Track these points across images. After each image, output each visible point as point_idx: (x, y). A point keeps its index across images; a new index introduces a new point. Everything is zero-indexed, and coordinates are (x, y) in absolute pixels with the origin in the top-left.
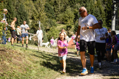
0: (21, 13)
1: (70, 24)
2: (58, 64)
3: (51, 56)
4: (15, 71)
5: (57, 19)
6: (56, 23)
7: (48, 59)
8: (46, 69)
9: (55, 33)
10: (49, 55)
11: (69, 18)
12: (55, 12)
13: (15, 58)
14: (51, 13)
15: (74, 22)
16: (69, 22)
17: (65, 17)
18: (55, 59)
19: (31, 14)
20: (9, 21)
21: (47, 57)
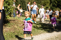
0: (22, 1)
1: (47, 6)
2: (42, 27)
3: (38, 22)
4: (20, 30)
5: (41, 3)
7: (37, 24)
8: (36, 29)
11: (47, 3)
13: (20, 24)
14: (38, 1)
15: (50, 5)
16: (47, 5)
18: (40, 24)
19: (28, 2)
20: (16, 5)
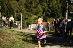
6: (31, 15)
9: (31, 21)
10: (28, 34)
12: (31, 8)
17: (37, 11)
21: (26, 35)
